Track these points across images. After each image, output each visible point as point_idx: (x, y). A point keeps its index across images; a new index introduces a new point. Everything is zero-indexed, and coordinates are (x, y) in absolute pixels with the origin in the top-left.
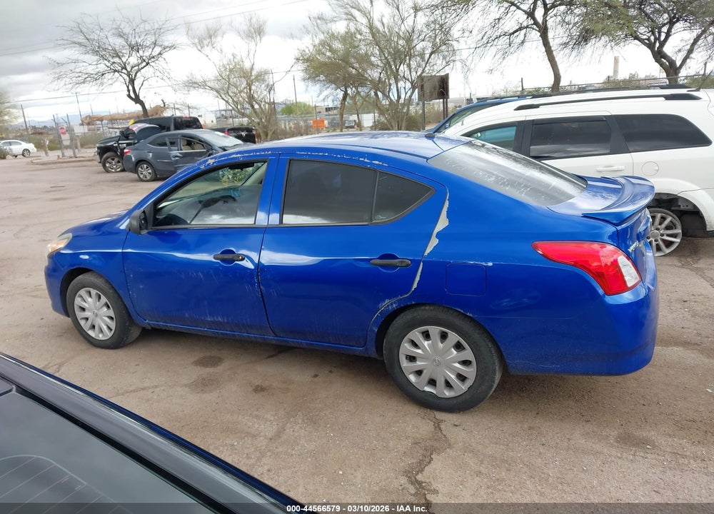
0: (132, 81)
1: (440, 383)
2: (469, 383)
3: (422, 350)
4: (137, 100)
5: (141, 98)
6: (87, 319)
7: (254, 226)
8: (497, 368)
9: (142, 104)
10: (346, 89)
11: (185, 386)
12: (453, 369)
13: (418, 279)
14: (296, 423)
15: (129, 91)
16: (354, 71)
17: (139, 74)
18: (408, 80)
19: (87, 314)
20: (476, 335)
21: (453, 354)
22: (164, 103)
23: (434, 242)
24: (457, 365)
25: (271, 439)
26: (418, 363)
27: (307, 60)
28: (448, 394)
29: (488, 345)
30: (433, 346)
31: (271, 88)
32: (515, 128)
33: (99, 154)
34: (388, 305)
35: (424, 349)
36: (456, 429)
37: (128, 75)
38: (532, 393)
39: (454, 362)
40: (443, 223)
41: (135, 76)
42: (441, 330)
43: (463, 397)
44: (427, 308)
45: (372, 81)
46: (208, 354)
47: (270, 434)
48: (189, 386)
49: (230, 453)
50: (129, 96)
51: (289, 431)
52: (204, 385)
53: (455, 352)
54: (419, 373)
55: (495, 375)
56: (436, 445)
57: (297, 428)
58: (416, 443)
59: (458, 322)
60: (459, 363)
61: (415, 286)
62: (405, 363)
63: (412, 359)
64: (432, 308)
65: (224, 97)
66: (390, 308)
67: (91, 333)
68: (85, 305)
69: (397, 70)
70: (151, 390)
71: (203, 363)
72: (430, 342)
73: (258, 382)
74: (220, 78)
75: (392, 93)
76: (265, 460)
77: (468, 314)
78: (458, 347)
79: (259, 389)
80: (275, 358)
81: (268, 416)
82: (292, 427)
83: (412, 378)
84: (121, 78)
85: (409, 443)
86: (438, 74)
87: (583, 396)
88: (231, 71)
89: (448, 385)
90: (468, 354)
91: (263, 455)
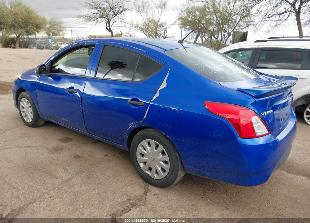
0: (109, 22)
1: (154, 170)
2: (166, 173)
3: (147, 152)
4: (110, 30)
5: (112, 29)
6: (24, 112)
7: (84, 77)
8: (180, 168)
9: (112, 32)
10: (198, 34)
11: (47, 149)
12: (160, 165)
13: (146, 113)
14: (81, 176)
15: (107, 26)
16: (202, 26)
17: (112, 20)
18: (227, 32)
19: (24, 110)
20: (171, 148)
21: (161, 156)
22: (121, 33)
23: (158, 94)
24: (162, 163)
25: (64, 182)
26: (145, 158)
27: (182, 19)
28: (156, 176)
29: (176, 154)
30: (152, 150)
31: (165, 30)
32: (252, 51)
33: (88, 51)
34: (133, 125)
35: (148, 151)
36: (154, 197)
37: (108, 19)
38: (206, 186)
39: (161, 161)
40: (164, 85)
41: (111, 20)
42: (155, 143)
43: (163, 180)
44: (151, 129)
45: (210, 31)
46: (68, 137)
47: (64, 179)
48: (49, 149)
49: (40, 185)
50: (107, 28)
51: (74, 180)
52: (56, 150)
53: (162, 156)
54: (145, 163)
55: (178, 172)
56: (138, 203)
57: (79, 179)
58: (128, 200)
59: (163, 140)
60: (163, 162)
61: (145, 117)
62: (139, 157)
63: (143, 155)
64: (153, 130)
65: (145, 32)
66: (134, 126)
67: (25, 119)
68: (24, 106)
69: (223, 27)
70: (32, 148)
71: (62, 140)
72: (151, 148)
73: (78, 153)
74: (144, 24)
75: (219, 37)
76: (52, 192)
77: (167, 136)
78: (163, 153)
79: (77, 157)
80: (94, 144)
81: (71, 171)
82: (77, 178)
83: (142, 165)
84: (105, 20)
85: (125, 198)
86: (241, 31)
87: (233, 193)
88: (150, 21)
89: (157, 172)
90: (167, 158)
91: (54, 189)
